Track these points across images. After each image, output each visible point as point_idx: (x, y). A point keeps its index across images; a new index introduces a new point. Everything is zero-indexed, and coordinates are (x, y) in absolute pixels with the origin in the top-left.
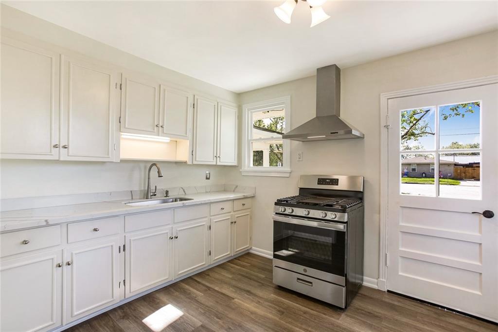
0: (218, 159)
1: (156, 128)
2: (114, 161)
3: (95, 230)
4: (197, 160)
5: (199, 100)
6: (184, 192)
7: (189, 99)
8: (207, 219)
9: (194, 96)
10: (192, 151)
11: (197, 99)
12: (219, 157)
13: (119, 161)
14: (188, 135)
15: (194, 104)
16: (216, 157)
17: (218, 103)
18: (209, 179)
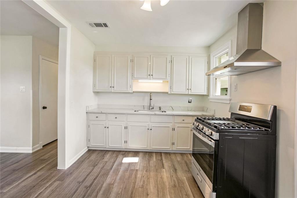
0: (190, 90)
1: (149, 76)
2: (130, 92)
3: (116, 118)
4: (174, 91)
5: (174, 58)
6: (173, 109)
7: (168, 59)
8: (171, 124)
9: (172, 56)
10: (171, 87)
11: (173, 58)
12: (190, 89)
13: (132, 92)
14: (167, 78)
15: (171, 61)
16: (188, 89)
17: (189, 57)
18: (191, 102)
